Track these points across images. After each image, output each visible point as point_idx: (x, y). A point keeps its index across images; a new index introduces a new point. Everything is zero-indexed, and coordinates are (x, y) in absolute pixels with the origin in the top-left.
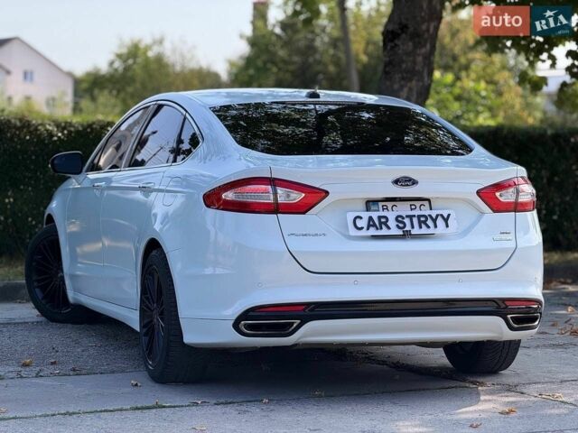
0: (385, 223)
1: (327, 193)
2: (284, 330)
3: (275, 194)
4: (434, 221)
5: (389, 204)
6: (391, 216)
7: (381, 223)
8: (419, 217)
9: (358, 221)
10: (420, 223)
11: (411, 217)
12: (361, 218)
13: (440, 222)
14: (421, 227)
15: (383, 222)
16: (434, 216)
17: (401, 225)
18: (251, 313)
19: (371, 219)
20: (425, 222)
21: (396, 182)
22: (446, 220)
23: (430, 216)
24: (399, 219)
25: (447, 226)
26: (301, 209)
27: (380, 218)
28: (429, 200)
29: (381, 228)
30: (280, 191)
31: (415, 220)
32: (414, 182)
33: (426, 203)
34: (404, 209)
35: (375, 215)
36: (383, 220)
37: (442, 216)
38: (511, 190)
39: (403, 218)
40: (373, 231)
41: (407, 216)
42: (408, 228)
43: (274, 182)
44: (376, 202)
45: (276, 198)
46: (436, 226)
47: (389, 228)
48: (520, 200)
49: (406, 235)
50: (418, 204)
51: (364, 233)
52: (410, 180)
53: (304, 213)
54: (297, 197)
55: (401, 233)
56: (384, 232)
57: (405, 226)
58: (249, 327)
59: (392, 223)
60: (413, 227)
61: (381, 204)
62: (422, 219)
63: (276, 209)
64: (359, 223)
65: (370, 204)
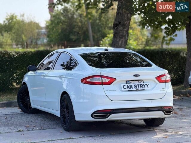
0: (132, 87)
1: (116, 79)
2: (105, 117)
3: (102, 79)
4: (145, 86)
5: (132, 82)
6: (133, 85)
7: (130, 87)
8: (140, 85)
9: (124, 86)
10: (141, 86)
11: (138, 85)
12: (125, 86)
13: (146, 86)
14: (141, 88)
15: (131, 87)
16: (144, 85)
17: (136, 87)
18: (96, 112)
19: (128, 86)
20: (142, 86)
21: (134, 75)
22: (148, 86)
23: (143, 85)
24: (135, 86)
25: (148, 87)
26: (109, 83)
27: (130, 85)
28: (143, 80)
29: (131, 88)
30: (103, 79)
31: (139, 86)
32: (139, 76)
33: (142, 81)
34: (136, 83)
35: (129, 85)
36: (131, 86)
37: (146, 84)
38: (164, 77)
39: (136, 85)
40: (128, 89)
41: (137, 85)
42: (138, 88)
43: (101, 76)
44: (129, 81)
45: (102, 81)
46: (145, 87)
47: (133, 88)
48: (167, 79)
49: (137, 90)
50: (140, 81)
51: (126, 90)
52: (138, 75)
53: (110, 85)
54: (108, 80)
55: (136, 89)
56: (131, 89)
57: (137, 87)
58: (95, 116)
59: (133, 87)
60: (139, 88)
61: (130, 82)
62: (141, 85)
63: (102, 84)
64: (125, 87)
65: (127, 82)
